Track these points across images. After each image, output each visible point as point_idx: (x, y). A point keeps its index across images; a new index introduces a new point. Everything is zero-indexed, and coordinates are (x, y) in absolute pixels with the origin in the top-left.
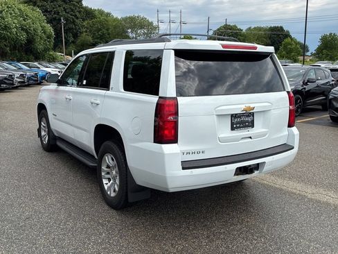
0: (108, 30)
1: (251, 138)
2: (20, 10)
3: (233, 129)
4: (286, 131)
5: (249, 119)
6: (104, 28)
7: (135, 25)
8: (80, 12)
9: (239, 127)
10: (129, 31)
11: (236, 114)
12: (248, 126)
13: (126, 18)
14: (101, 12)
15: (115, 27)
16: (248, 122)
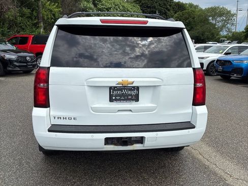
0: (193, 18)
1: (131, 110)
2: (123, 6)
3: (111, 100)
4: (189, 109)
5: (133, 93)
6: (191, 17)
7: (216, 14)
8: (170, 6)
9: (120, 100)
10: (210, 18)
11: (115, 87)
12: (131, 100)
13: (209, 9)
14: (191, 5)
15: (199, 16)
16: (131, 95)
